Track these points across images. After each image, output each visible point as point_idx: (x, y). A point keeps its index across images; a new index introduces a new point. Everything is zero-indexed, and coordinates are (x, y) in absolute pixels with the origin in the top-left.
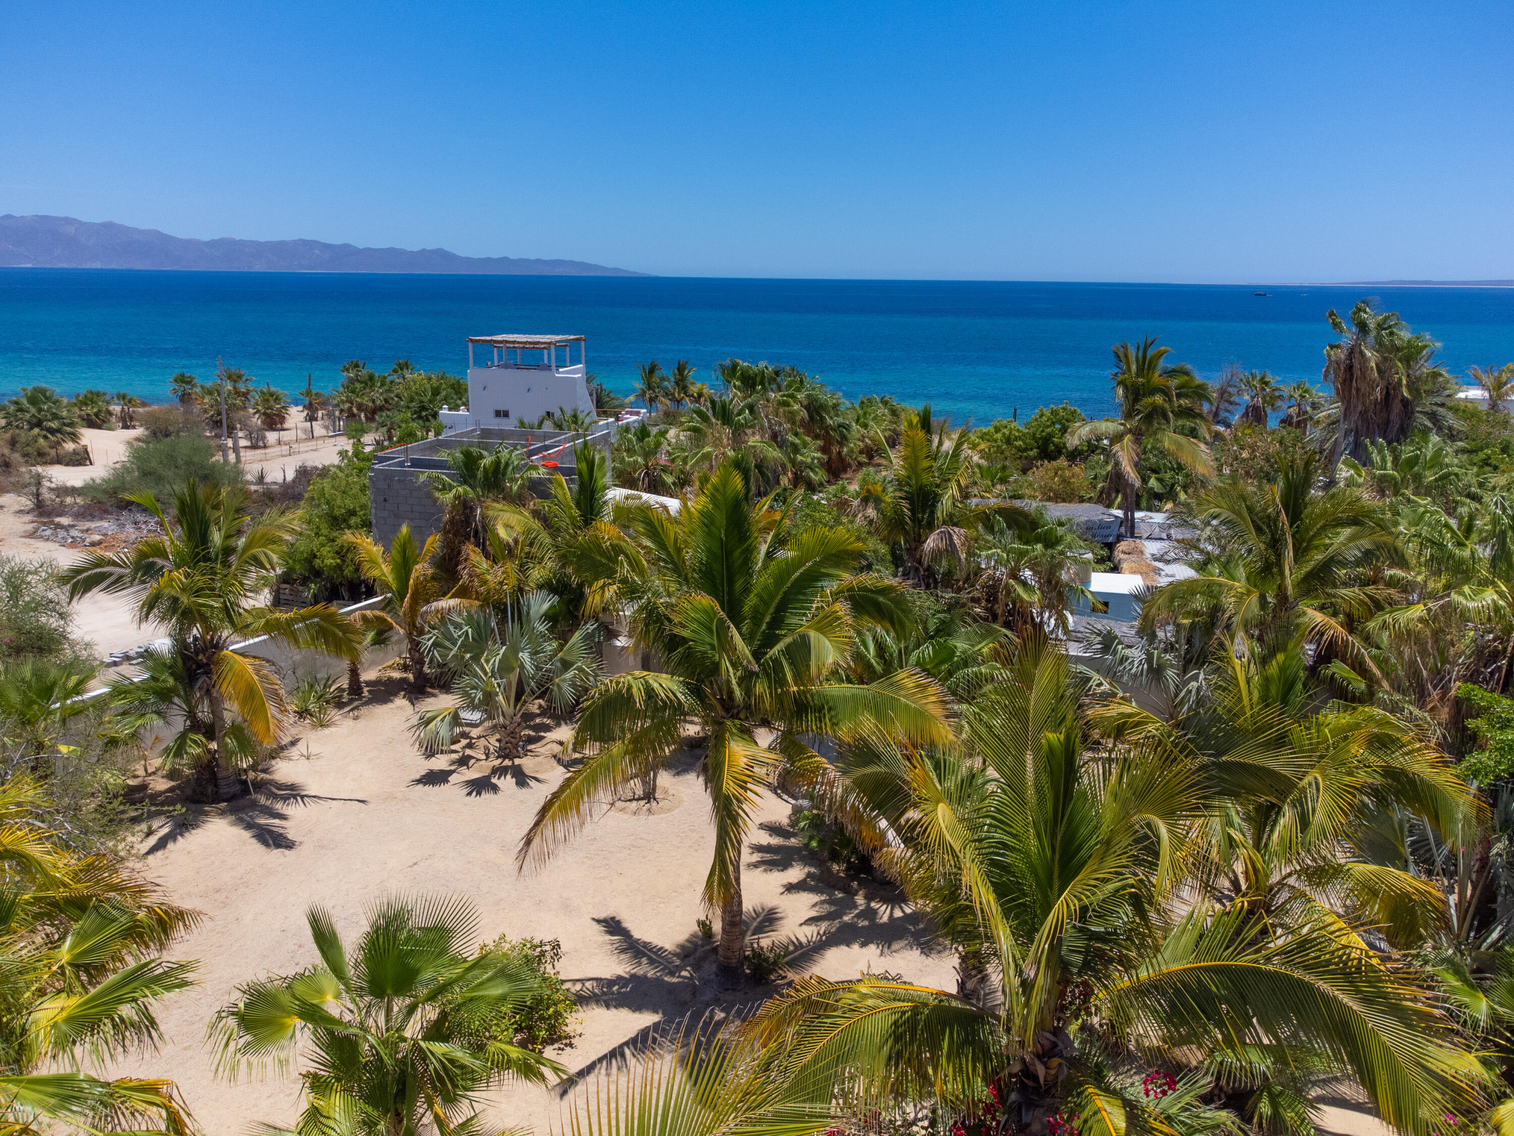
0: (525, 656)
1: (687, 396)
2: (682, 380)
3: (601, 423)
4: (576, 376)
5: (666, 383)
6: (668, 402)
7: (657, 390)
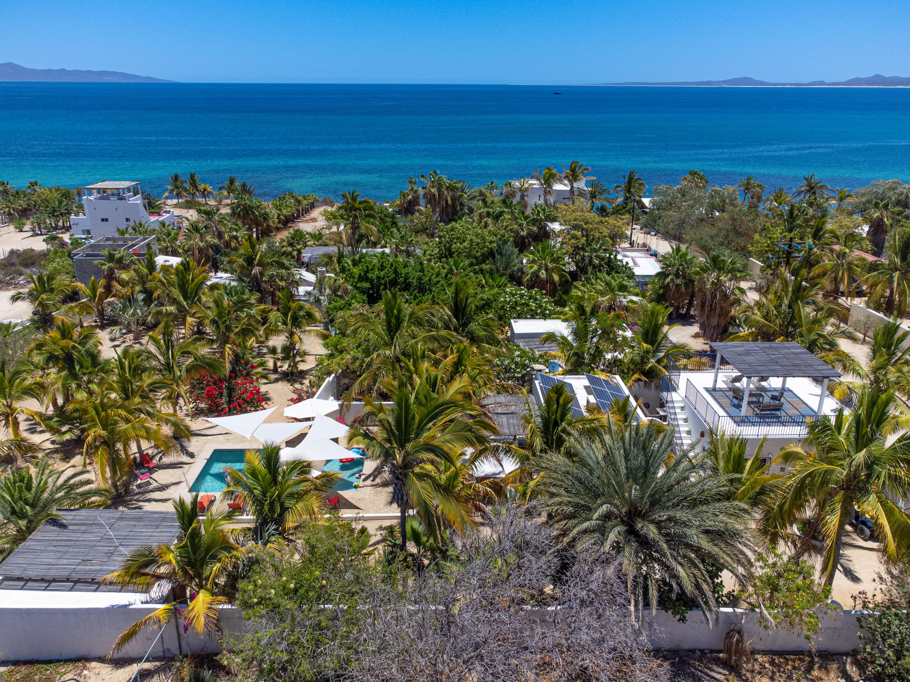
0: (138, 311)
1: (197, 191)
2: (194, 183)
3: (152, 221)
4: (138, 202)
5: (185, 185)
6: (187, 195)
7: (181, 189)
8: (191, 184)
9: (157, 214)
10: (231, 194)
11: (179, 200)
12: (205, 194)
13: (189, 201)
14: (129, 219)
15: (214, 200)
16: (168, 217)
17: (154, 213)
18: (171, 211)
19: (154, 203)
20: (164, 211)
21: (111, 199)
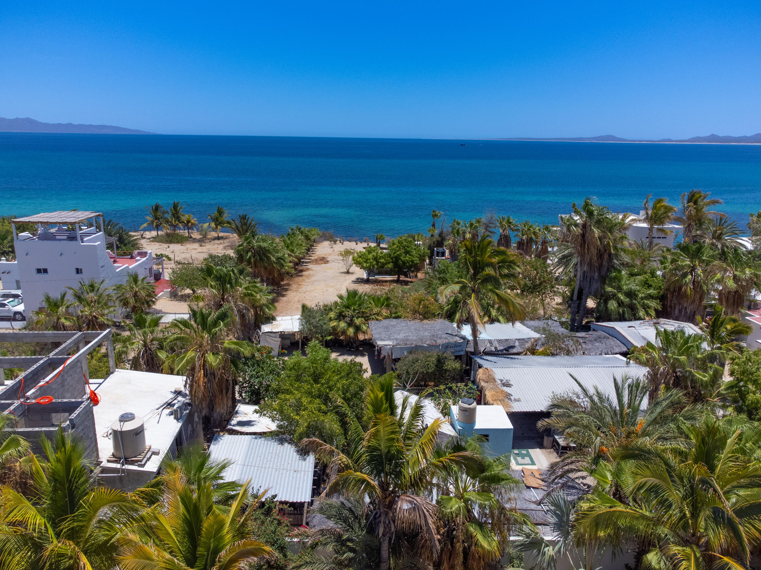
1: (180, 223)
2: (176, 214)
3: (117, 270)
4: (96, 244)
5: (166, 215)
6: (168, 227)
7: (161, 220)
8: (173, 215)
9: (128, 255)
10: (219, 227)
11: (159, 232)
12: (188, 225)
13: (170, 234)
14: (81, 269)
15: (199, 233)
16: (144, 262)
17: (125, 254)
18: (149, 252)
19: (127, 239)
20: (138, 252)
21: (57, 237)
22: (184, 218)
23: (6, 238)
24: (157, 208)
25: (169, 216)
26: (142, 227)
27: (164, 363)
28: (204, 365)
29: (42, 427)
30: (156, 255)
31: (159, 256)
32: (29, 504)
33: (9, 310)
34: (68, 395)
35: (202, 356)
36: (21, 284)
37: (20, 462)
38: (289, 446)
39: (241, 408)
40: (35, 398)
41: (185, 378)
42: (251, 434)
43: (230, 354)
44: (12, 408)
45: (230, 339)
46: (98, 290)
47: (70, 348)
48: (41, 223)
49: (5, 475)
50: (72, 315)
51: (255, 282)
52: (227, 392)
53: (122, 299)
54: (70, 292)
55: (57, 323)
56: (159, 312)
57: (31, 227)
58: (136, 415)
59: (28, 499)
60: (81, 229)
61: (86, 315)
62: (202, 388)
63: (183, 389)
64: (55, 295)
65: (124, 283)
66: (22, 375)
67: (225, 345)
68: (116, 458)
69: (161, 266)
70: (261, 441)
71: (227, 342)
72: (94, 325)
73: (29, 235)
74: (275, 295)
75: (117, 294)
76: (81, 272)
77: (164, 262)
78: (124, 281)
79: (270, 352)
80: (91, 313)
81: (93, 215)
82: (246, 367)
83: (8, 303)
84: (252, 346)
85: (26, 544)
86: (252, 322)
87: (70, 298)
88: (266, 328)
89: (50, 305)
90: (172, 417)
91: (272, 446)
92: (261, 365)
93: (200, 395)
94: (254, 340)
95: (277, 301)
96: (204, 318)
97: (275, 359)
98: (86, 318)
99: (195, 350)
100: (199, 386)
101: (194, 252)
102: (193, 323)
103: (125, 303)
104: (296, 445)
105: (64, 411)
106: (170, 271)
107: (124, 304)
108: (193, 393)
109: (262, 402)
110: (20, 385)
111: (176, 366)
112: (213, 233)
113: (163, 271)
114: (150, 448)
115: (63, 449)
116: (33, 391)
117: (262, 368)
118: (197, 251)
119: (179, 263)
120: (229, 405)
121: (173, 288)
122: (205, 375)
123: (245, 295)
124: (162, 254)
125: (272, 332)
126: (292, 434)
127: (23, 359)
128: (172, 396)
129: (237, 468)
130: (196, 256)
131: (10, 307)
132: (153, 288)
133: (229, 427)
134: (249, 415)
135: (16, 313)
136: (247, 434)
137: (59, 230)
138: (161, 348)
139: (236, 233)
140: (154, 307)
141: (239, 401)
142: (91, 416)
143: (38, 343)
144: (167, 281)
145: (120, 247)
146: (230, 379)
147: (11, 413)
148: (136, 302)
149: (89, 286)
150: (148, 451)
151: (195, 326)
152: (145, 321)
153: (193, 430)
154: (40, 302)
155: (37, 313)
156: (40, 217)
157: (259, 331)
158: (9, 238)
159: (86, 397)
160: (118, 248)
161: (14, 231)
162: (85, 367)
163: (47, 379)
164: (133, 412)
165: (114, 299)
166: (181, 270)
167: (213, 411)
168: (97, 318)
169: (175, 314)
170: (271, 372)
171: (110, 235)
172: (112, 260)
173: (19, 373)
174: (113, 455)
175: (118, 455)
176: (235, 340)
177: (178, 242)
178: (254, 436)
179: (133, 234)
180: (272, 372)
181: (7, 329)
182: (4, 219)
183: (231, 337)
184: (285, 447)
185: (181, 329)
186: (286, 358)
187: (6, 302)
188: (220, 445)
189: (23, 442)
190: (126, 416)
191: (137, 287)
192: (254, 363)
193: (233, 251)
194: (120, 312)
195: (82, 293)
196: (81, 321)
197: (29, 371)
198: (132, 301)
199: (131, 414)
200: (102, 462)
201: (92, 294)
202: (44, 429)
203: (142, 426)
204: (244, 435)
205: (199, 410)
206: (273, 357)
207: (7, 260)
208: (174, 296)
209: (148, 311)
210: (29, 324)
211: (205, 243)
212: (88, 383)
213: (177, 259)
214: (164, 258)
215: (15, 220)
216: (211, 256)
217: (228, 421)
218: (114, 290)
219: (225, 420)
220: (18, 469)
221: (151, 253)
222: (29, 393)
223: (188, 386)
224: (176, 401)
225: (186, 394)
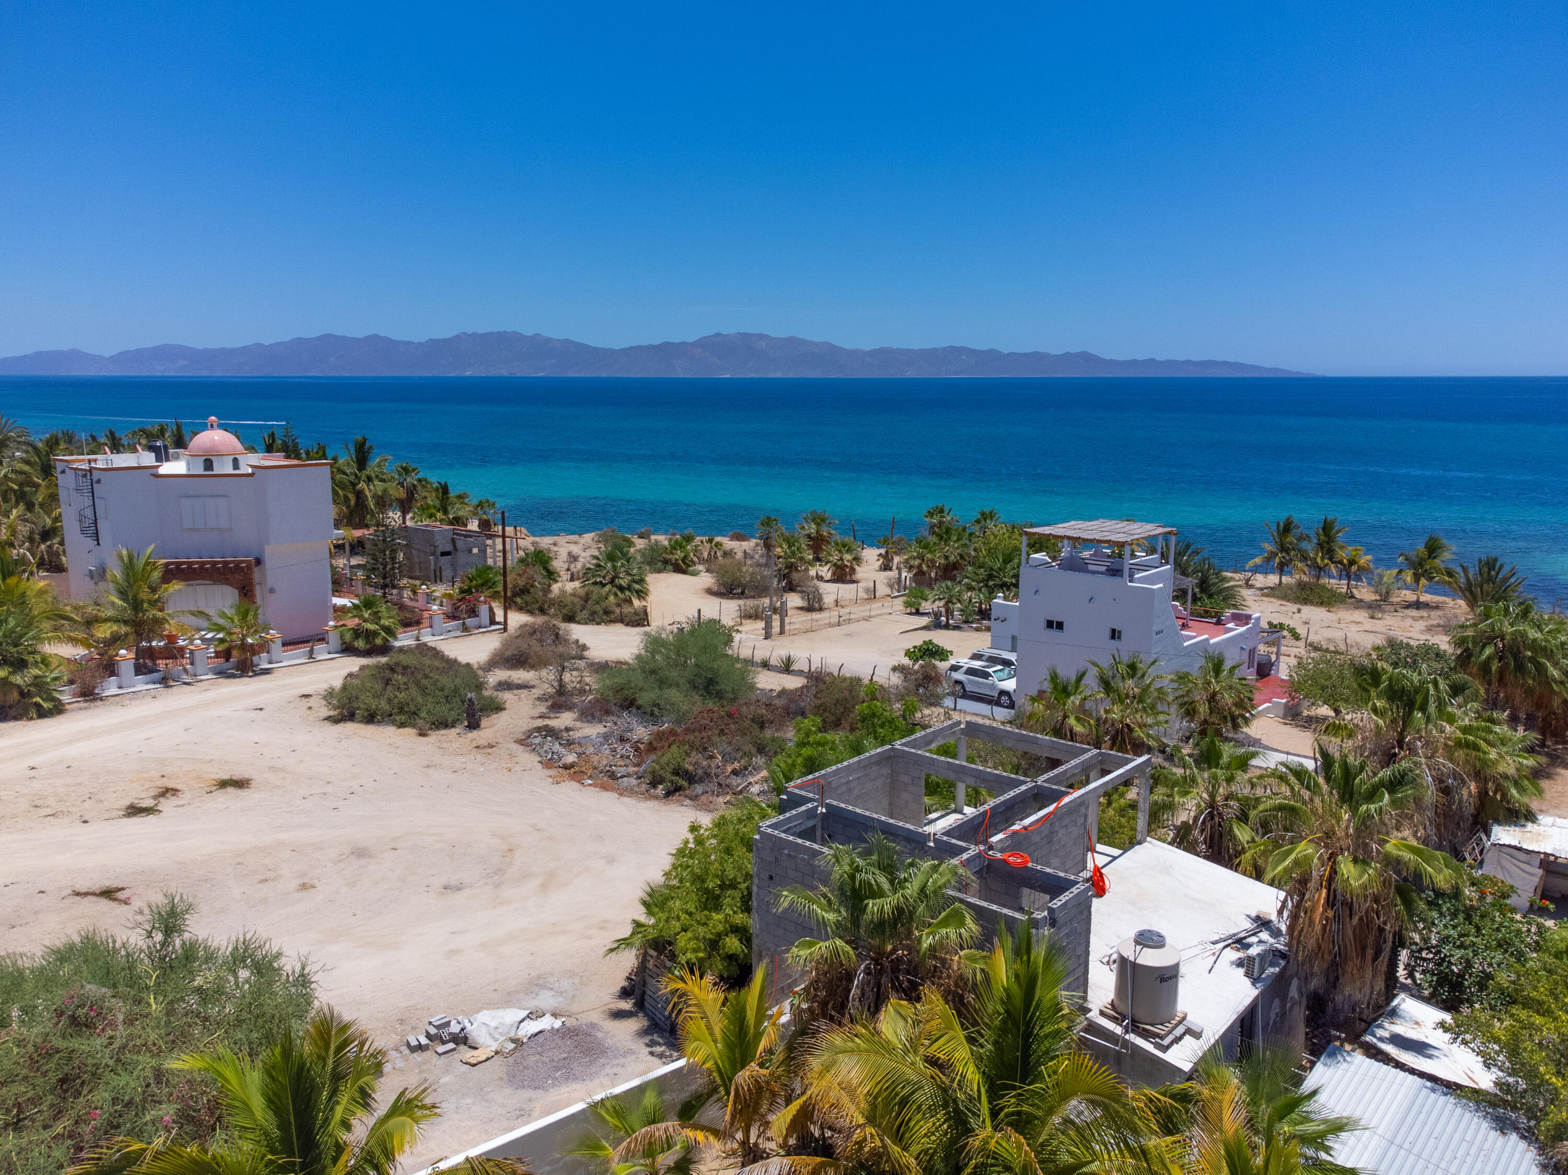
1: (1333, 562)
2: (1328, 543)
3: (1186, 644)
4: (1155, 587)
5: (1305, 545)
6: (1306, 569)
7: (1292, 553)
8: (1321, 545)
9: (1212, 617)
10: (1423, 581)
11: (1284, 578)
12: (1349, 570)
13: (1306, 583)
14: (1120, 632)
15: (1372, 589)
16: (1240, 635)
17: (1207, 614)
18: (1254, 616)
19: (1215, 584)
20: (1233, 614)
21: (1091, 567)
22: (1343, 555)
23: (1010, 561)
24: (1287, 528)
25: (1309, 547)
26: (1251, 563)
27: (1243, 851)
28: (1331, 880)
29: (1004, 906)
30: (1270, 623)
31: (1275, 626)
32: (961, 1034)
33: (993, 686)
34: (1055, 861)
35: (1329, 859)
36: (1019, 645)
37: (960, 957)
38: (1523, 1145)
39: (1407, 1004)
40: (1002, 851)
41: (1282, 895)
42: (1422, 1075)
43: (1398, 873)
44: (965, 856)
45: (1404, 839)
46: (1143, 676)
47: (1074, 775)
48: (1069, 538)
49: (935, 971)
50: (1090, 715)
51: (1492, 721)
52: (1375, 959)
53: (1186, 703)
54: (1093, 672)
55: (1062, 723)
56: (1256, 742)
57: (1054, 544)
58: (1168, 940)
59: (962, 1024)
60: (1133, 556)
61: (1113, 719)
62: (1318, 928)
63: (1274, 917)
64: (1068, 673)
65: (1195, 672)
66: (992, 803)
67: (1389, 847)
68: (1116, 1013)
69: (1275, 649)
70: (1445, 1103)
71: (1393, 841)
72: (1124, 741)
73: (1047, 558)
74: (1543, 760)
75: (1176, 689)
76: (1119, 638)
77: (1283, 642)
78: (1195, 668)
79: (1505, 896)
80: (1123, 717)
81: (1161, 530)
82: (1435, 914)
83: (994, 672)
84: (1456, 870)
85: (945, 1106)
86: (1469, 810)
87: (1091, 682)
88: (1503, 835)
89: (1055, 688)
90: (1241, 971)
91: (1473, 1126)
92: (1476, 919)
93: (1311, 943)
94: (1467, 855)
95: (1549, 776)
96: (1348, 774)
97: (1518, 917)
98: (1113, 725)
99: (1316, 842)
100: (1311, 922)
101: (1354, 628)
102: (1321, 780)
103: (1190, 712)
104: (1542, 1149)
105: (1044, 890)
106: (1293, 662)
107: (1188, 713)
108: (1296, 933)
109: (1465, 1010)
110: (984, 820)
111: (1269, 868)
112: (1407, 592)
113: (1278, 658)
114: (1184, 1018)
115: (1025, 958)
116: (1000, 836)
117: (1478, 929)
118: (1362, 628)
119: (1316, 648)
120: (1377, 988)
121: (1293, 699)
122: (1331, 902)
123: (1459, 744)
124: (1281, 624)
125: (1520, 849)
126: (1535, 1117)
127: (996, 774)
128: (1248, 925)
129: (1373, 1143)
130: (1358, 639)
131: (995, 679)
132: (1251, 691)
133: (1368, 1038)
134: (1423, 1029)
135: (1003, 693)
136: (1412, 1071)
137: (1095, 555)
138: (1243, 817)
139: (1465, 598)
140: (1245, 730)
141: (1405, 988)
142: (1085, 914)
143: (1026, 753)
144: (1283, 680)
145: (1200, 599)
146: (1388, 927)
147: (965, 864)
148: (1211, 713)
149: (1128, 666)
150: (1180, 1022)
151: (1325, 787)
152: (1219, 756)
153: (1283, 1015)
154: (1040, 681)
155: (1033, 700)
156: (1069, 528)
157: (1484, 838)
158: (1016, 561)
159: (1086, 874)
160: (1195, 599)
161: (1024, 548)
162: (1092, 820)
163: (1027, 822)
164: (1163, 933)
165: (1170, 698)
166: (1316, 663)
167: (1335, 987)
168: (1131, 730)
169: (1288, 753)
170: (1499, 945)
171: (1184, 573)
172: (1180, 622)
173: (988, 798)
174: (1112, 1004)
175: (1121, 1009)
176: (1415, 843)
177: (1321, 604)
178: (1429, 1084)
179: (1229, 574)
180: (1503, 945)
181: (984, 717)
182: (1013, 528)
183: (1406, 833)
184: (1511, 1143)
185: (1292, 789)
186: (1550, 923)
187: (990, 670)
188: (1340, 1072)
189: (969, 921)
190: (1147, 935)
191: (1218, 682)
192: (1457, 910)
193: (1447, 639)
194: (1177, 726)
195: (1114, 677)
196: (1102, 729)
197: (1002, 798)
198: (1203, 709)
199: (1160, 936)
200: (1090, 1010)
201: (1130, 682)
202: (1005, 911)
203: (1176, 967)
204: (1405, 1071)
205: (1303, 975)
206: (1514, 910)
207: (1005, 599)
208: (1292, 715)
209: (1231, 735)
210: (1017, 716)
211: (1384, 612)
212: (1093, 850)
213: (1312, 638)
214: (1285, 633)
215: (1029, 530)
216: (1393, 644)
217: (1369, 1024)
218: (1172, 681)
219: (1361, 1020)
220: (955, 968)
221: (1258, 619)
222: (994, 839)
223: (1286, 914)
224: (1254, 939)
225: (1279, 930)
